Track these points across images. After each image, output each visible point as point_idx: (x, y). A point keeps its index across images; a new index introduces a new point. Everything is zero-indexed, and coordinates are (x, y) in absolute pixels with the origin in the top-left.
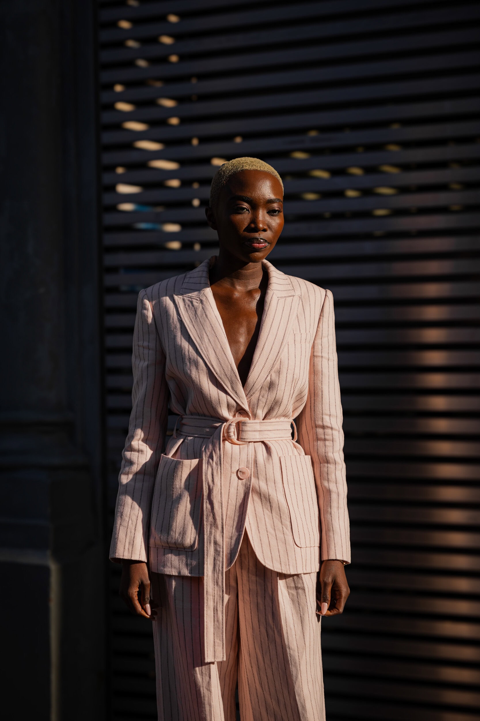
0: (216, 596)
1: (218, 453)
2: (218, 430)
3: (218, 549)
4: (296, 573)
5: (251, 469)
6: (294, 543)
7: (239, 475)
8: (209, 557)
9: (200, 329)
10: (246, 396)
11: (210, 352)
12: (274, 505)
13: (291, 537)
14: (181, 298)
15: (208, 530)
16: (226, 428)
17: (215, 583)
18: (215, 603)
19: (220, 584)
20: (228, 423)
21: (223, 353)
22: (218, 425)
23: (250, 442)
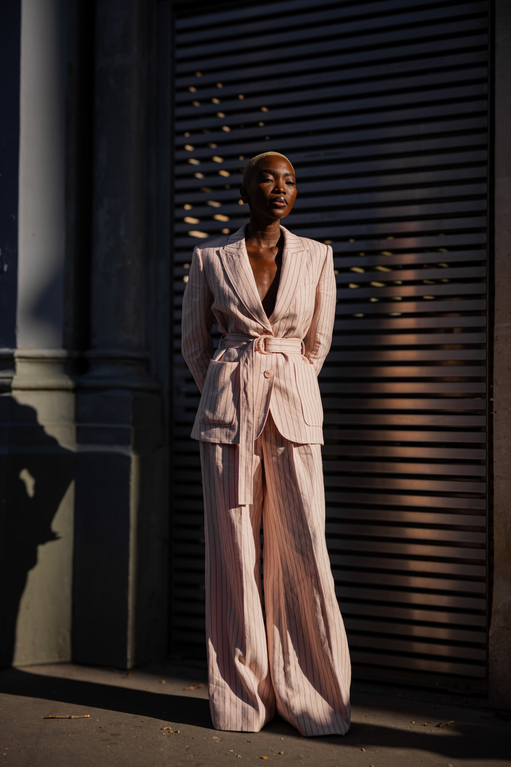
1: (252, 359)
2: (251, 343)
3: (250, 426)
4: (306, 443)
5: (274, 371)
6: (305, 423)
7: (265, 375)
8: (243, 431)
9: (237, 276)
10: (271, 324)
11: (243, 293)
12: (290, 396)
13: (302, 418)
14: (224, 252)
15: (243, 412)
16: (257, 342)
17: (247, 449)
18: (247, 463)
19: (251, 450)
20: (258, 339)
21: (252, 292)
22: (251, 340)
23: (273, 353)
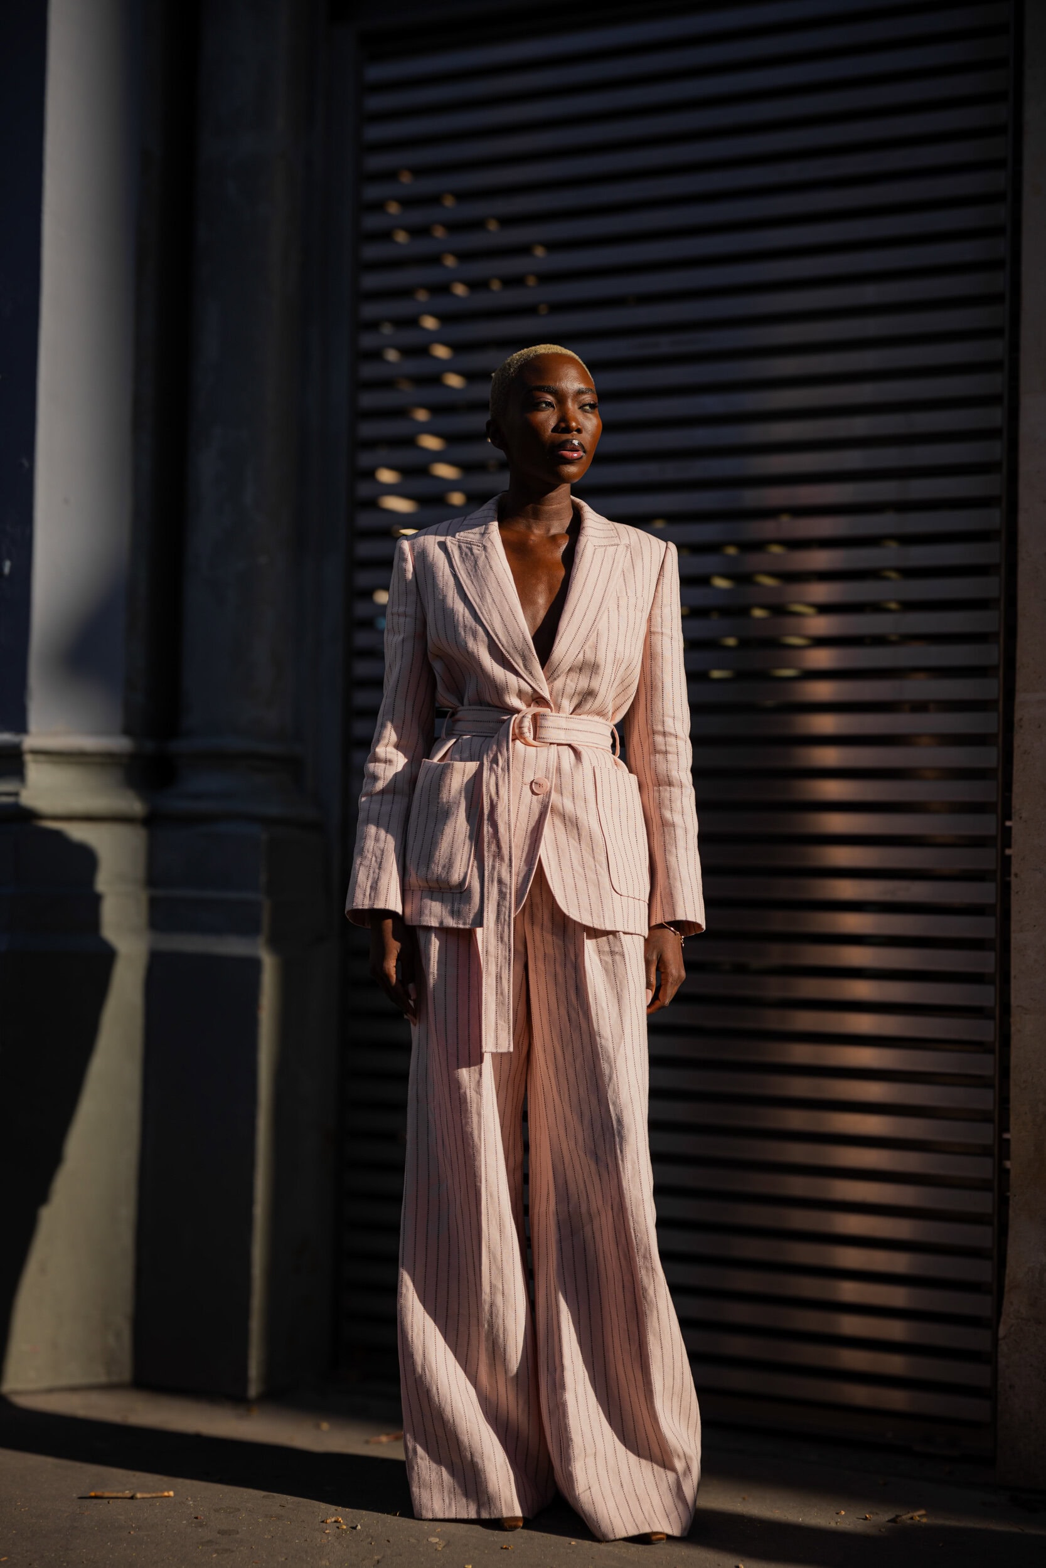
0: (500, 957)
1: (506, 755)
2: (505, 725)
3: (504, 890)
4: (614, 929)
5: (552, 781)
6: (612, 889)
7: (534, 789)
8: (490, 902)
9: (480, 586)
10: (547, 681)
11: (494, 615)
12: (584, 833)
13: (607, 879)
14: (455, 544)
15: (490, 864)
16: (517, 721)
17: (499, 938)
18: (499, 968)
19: (506, 939)
20: (520, 715)
21: (512, 617)
22: (505, 718)
23: (551, 744)
